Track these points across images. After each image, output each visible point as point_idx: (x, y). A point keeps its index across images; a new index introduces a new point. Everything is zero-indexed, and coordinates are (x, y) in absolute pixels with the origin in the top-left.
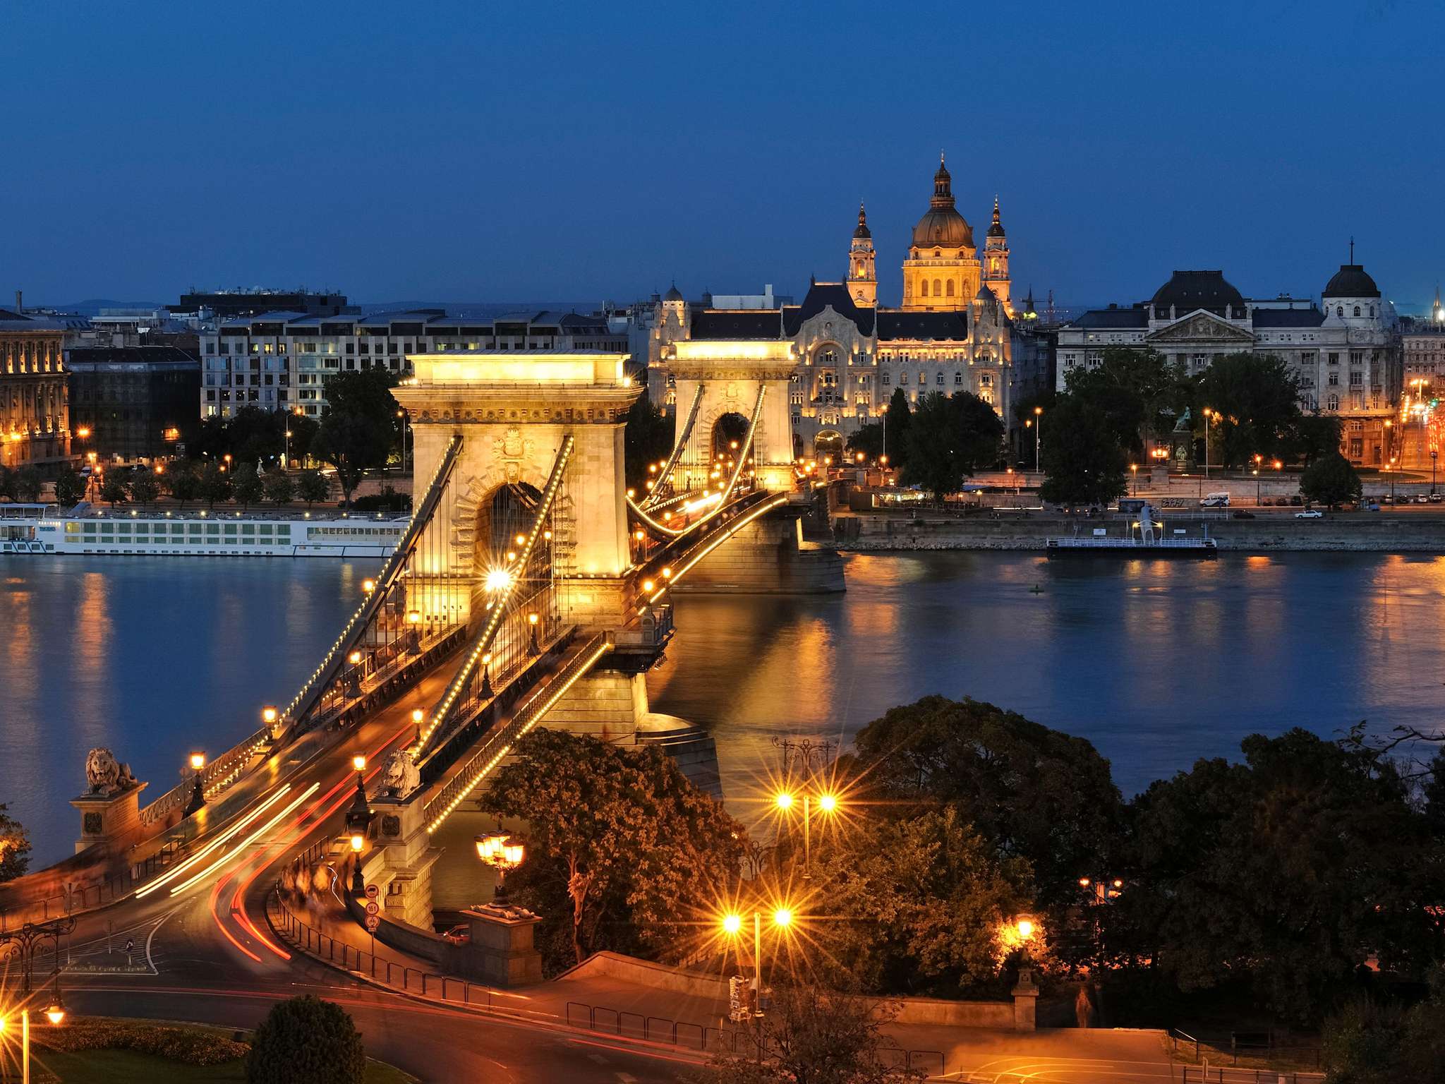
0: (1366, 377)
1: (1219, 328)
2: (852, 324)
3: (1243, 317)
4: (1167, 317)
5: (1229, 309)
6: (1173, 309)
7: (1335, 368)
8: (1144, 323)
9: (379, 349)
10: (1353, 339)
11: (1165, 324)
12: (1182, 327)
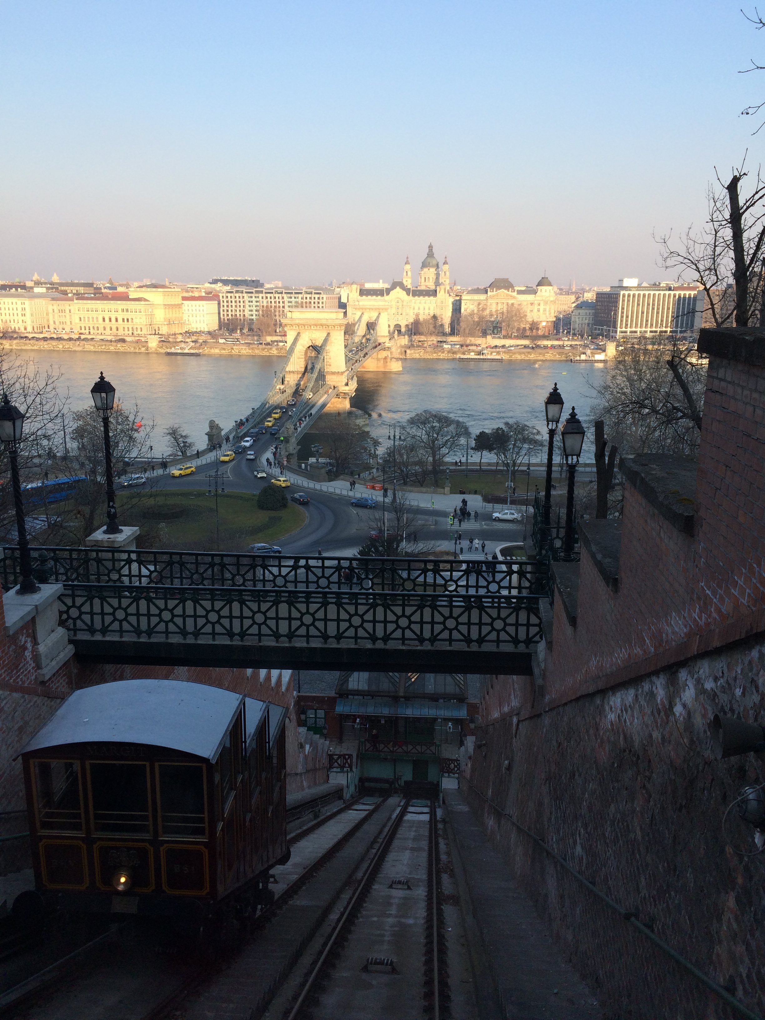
0: (548, 310)
1: (507, 295)
2: (405, 293)
3: (514, 291)
4: (493, 291)
5: (510, 289)
6: (495, 289)
7: (539, 307)
8: (487, 293)
9: (271, 298)
10: (544, 299)
11: (492, 294)
12: (497, 295)
